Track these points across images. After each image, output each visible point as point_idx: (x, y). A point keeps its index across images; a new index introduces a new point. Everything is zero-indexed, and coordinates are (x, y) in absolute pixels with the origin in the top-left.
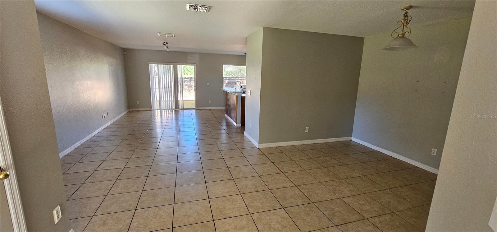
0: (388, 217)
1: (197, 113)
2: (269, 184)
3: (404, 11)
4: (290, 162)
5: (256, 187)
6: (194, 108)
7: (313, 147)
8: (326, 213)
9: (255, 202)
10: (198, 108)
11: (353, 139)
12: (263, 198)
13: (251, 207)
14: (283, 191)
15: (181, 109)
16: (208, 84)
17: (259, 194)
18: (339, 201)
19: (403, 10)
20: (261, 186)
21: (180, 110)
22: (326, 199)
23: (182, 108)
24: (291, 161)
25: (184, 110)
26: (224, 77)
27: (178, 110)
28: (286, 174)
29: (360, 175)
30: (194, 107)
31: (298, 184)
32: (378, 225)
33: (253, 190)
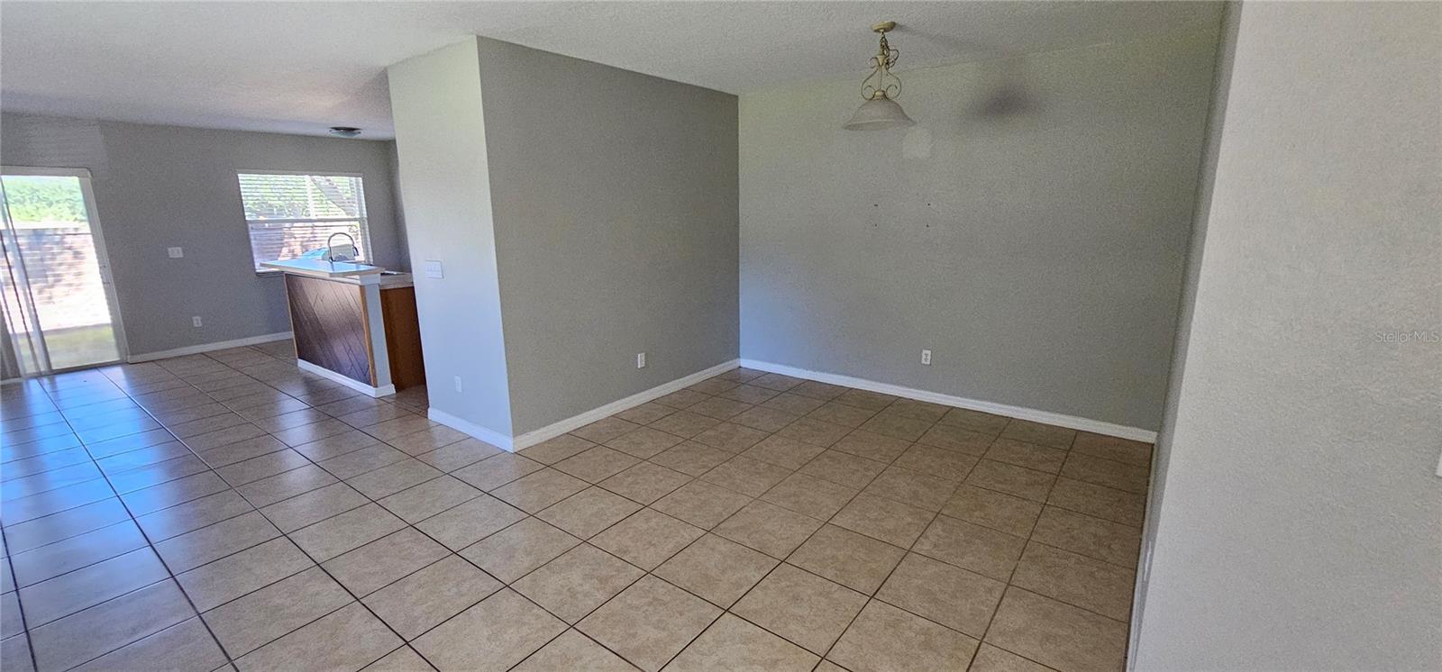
0: (938, 528)
1: (136, 383)
2: (632, 555)
3: (880, 35)
4: (640, 469)
5: (603, 580)
6: (118, 359)
7: (671, 406)
8: (829, 574)
9: (638, 631)
10: (138, 358)
11: (746, 363)
12: (651, 609)
13: (638, 652)
14: (687, 560)
15: (39, 376)
16: (176, 252)
17: (630, 598)
18: (828, 531)
19: (877, 31)
20: (614, 573)
21: (34, 383)
22: (802, 539)
23: (43, 369)
24: (643, 465)
25: (59, 379)
26: (251, 222)
27: (20, 384)
28: (658, 506)
29: (822, 450)
30: (114, 357)
31: (711, 525)
32: (937, 554)
33: (602, 597)
